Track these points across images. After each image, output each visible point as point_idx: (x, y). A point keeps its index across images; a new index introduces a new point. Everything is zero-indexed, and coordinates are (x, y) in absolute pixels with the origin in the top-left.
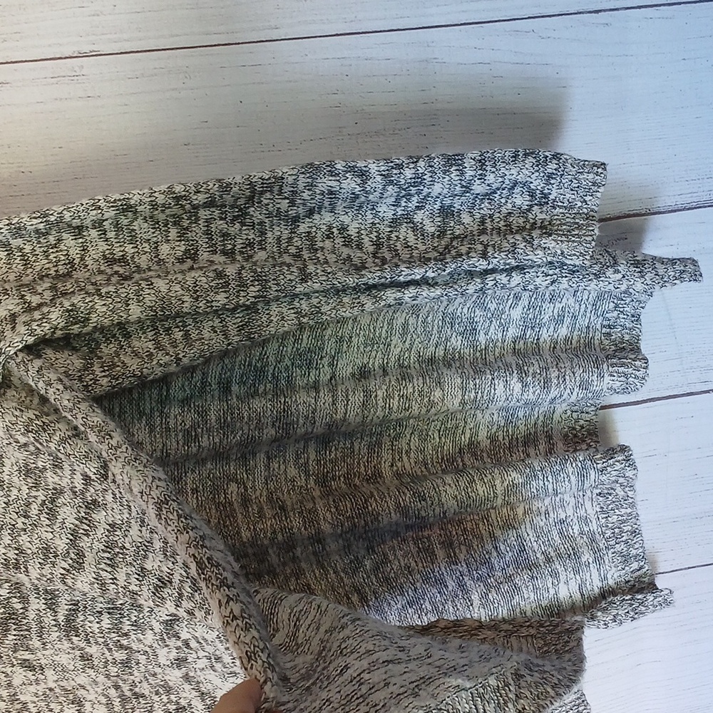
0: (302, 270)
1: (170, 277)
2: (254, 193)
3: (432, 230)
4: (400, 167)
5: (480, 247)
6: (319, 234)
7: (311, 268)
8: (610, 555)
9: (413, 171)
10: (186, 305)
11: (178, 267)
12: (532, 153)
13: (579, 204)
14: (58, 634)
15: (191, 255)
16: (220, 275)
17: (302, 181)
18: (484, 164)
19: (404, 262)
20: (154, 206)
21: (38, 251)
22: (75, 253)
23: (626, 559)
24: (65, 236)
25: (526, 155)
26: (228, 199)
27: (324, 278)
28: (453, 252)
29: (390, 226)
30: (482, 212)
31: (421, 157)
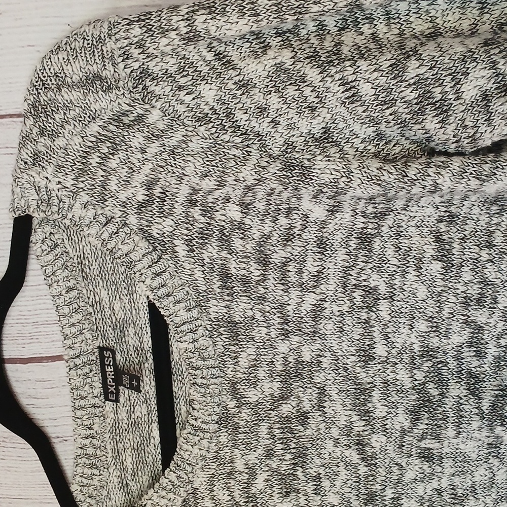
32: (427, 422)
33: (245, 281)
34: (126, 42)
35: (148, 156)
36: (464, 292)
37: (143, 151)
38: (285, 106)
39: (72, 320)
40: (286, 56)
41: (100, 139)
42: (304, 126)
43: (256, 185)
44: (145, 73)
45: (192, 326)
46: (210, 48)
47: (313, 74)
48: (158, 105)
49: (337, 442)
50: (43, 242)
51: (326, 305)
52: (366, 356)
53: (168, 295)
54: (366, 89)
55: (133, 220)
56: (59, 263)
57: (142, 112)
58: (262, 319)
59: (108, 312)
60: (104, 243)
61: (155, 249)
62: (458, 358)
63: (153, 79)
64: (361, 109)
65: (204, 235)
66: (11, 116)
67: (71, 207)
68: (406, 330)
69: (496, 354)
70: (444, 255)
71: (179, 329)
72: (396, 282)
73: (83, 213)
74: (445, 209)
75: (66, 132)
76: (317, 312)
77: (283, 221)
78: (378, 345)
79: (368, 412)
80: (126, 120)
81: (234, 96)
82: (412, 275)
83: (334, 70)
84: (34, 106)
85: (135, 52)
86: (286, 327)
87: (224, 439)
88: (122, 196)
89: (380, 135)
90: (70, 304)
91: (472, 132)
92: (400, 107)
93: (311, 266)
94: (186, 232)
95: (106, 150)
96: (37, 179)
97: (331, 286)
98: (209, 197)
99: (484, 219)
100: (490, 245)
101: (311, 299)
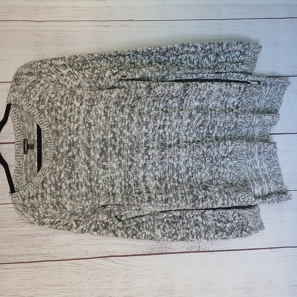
0: (178, 68)
1: (146, 68)
2: (168, 50)
3: (213, 60)
4: (206, 46)
5: (224, 66)
6: (183, 59)
7: (181, 68)
8: (272, 181)
9: (209, 47)
10: (149, 75)
11: (147, 65)
12: (242, 43)
13: (253, 56)
14: (115, 156)
15: (151, 63)
16: (158, 68)
17: (180, 48)
18: (228, 46)
19: (204, 68)
20: (143, 52)
21: (114, 60)
22: (122, 61)
23: (277, 183)
24: (121, 57)
25: (240, 43)
26: (161, 51)
27: (184, 70)
28: (217, 67)
29: (202, 58)
30: (227, 56)
31: (212, 43)
32: (103, 156)
33: (61, 121)
34: (37, 65)
35: (40, 89)
36: (111, 124)
37: (39, 88)
38: (70, 79)
39: (18, 132)
40: (71, 69)
41: (30, 86)
42: (74, 83)
43: (64, 96)
44: (41, 72)
45: (48, 132)
46: (55, 68)
47: (76, 72)
48: (43, 79)
49: (82, 163)
50: (13, 111)
51: (80, 127)
52: (89, 141)
53: (42, 123)
54: (87, 75)
55: (35, 105)
56: (16, 117)
57: (39, 80)
58: (64, 130)
59: (27, 130)
60: (28, 110)
61: (40, 112)
62: (111, 141)
63: (42, 74)
64: (86, 80)
65: (52, 109)
66: (9, 82)
67: (21, 101)
68: (98, 134)
69: (119, 141)
70: (106, 115)
71: (44, 132)
72: (95, 121)
73: (24, 103)
74: (105, 105)
75: (22, 84)
76: (77, 129)
77: (70, 106)
78: (92, 138)
79: (90, 154)
80: (36, 82)
81: (60, 77)
82: (99, 120)
83: (80, 72)
84: (15, 79)
85: (39, 67)
86: (70, 132)
87: (54, 162)
88: (33, 99)
89: (91, 86)
90: (18, 127)
91: (108, 83)
92: (94, 79)
93: (76, 117)
94: (47, 108)
95: (31, 88)
96: (14, 95)
97: (80, 122)
98: (53, 100)
99: (114, 108)
100: (116, 113)
101: (76, 125)
